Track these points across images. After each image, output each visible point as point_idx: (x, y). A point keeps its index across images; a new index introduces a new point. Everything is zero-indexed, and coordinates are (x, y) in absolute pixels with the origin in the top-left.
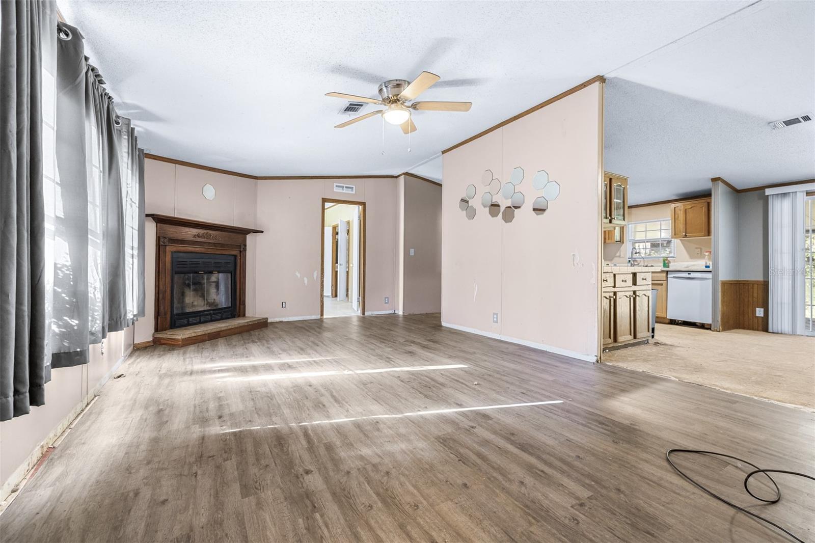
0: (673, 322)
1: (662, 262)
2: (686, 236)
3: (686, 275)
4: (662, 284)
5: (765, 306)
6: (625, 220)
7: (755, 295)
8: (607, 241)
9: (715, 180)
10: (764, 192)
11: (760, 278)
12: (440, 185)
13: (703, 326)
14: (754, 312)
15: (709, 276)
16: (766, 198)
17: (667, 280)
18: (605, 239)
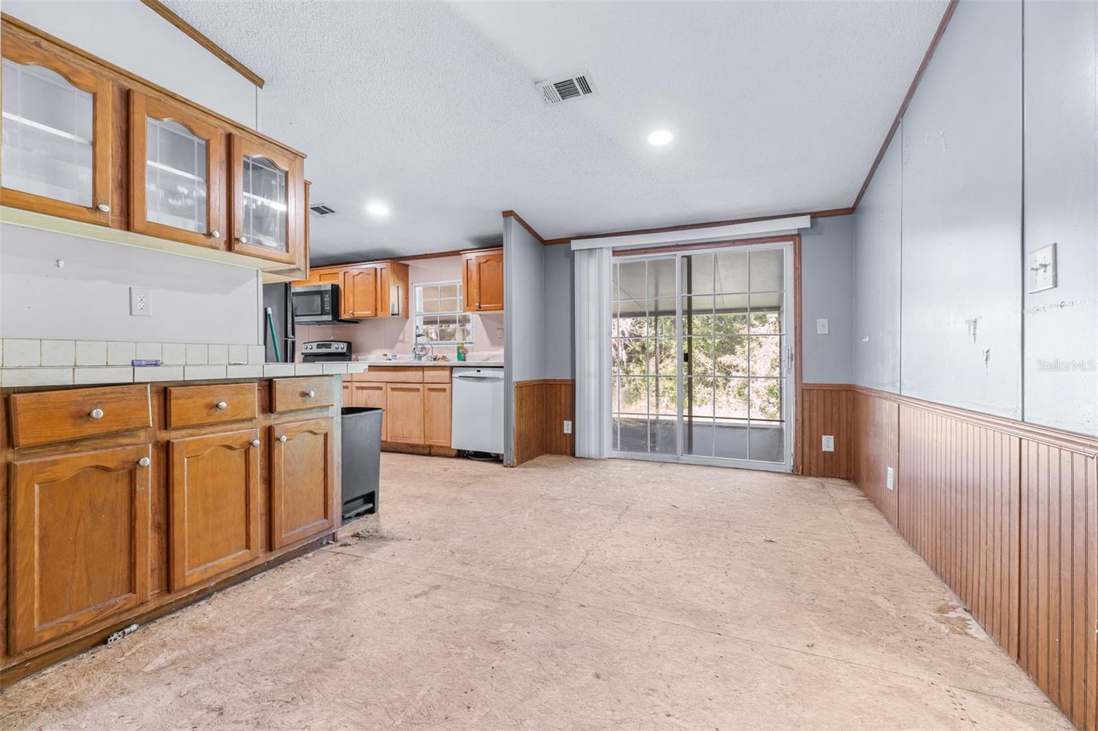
0: (462, 454)
1: (456, 352)
2: (480, 307)
3: (473, 373)
4: (444, 390)
5: (573, 419)
7: (563, 401)
8: (379, 312)
9: (507, 214)
10: (570, 247)
11: (569, 377)
13: (496, 459)
14: (562, 426)
15: (500, 374)
16: (571, 255)
17: (451, 383)
18: (376, 309)
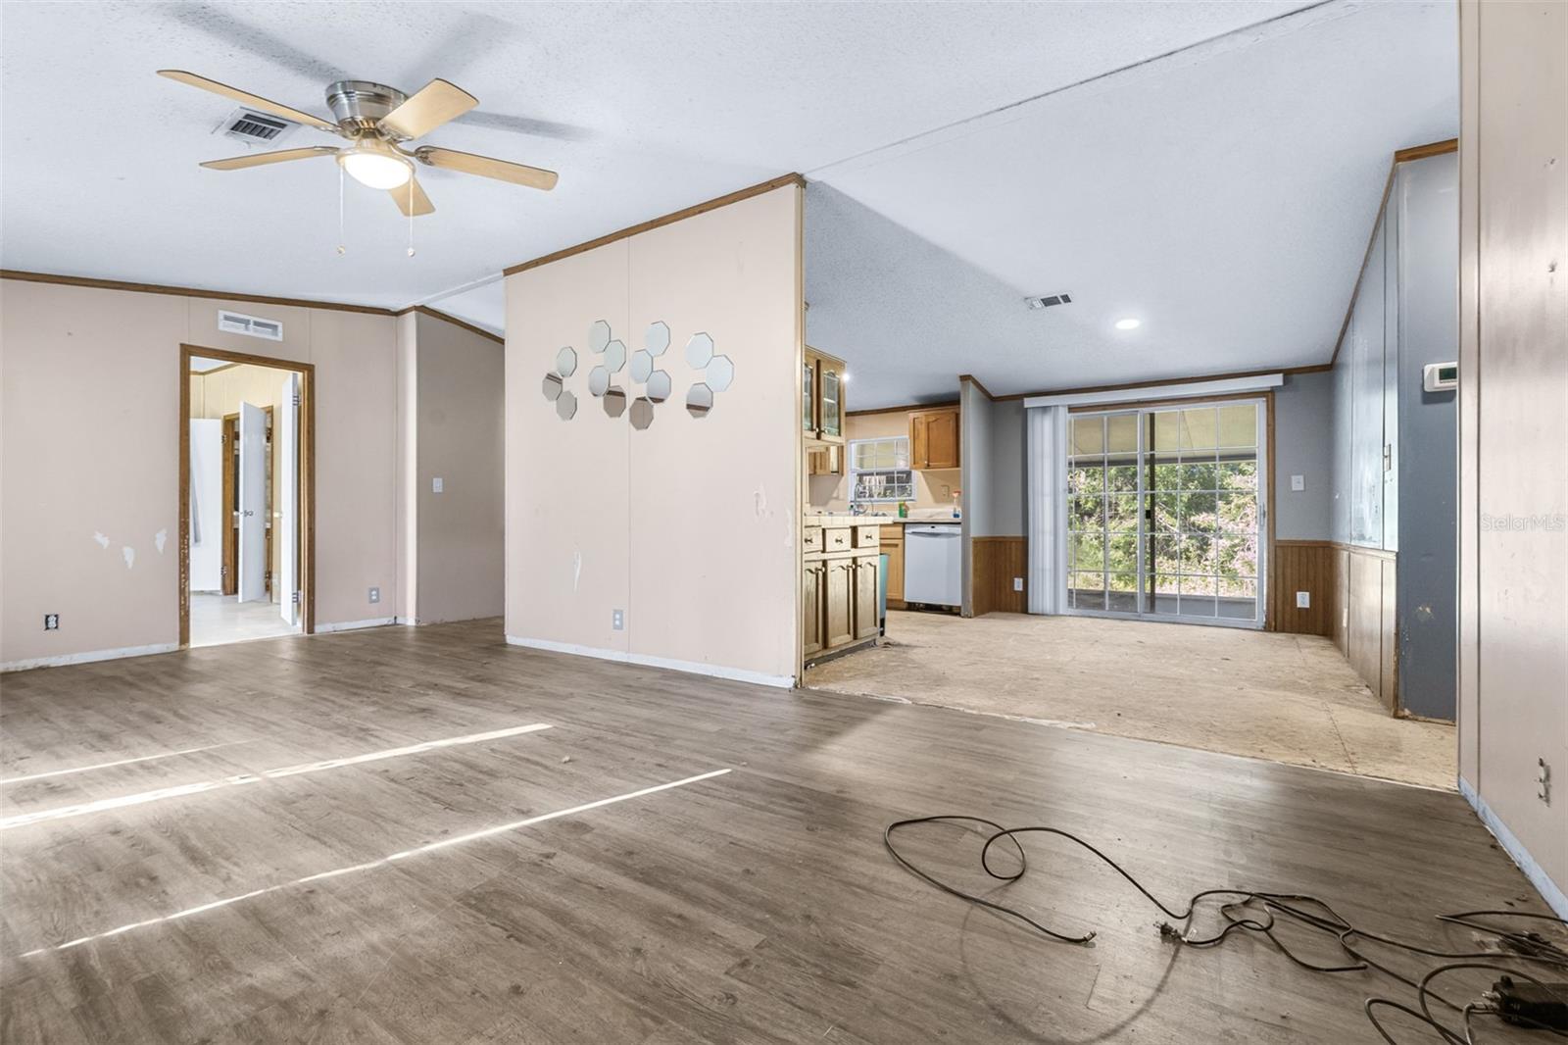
0: (912, 607)
1: (899, 509)
2: (928, 465)
3: (927, 529)
4: (896, 545)
5: (1024, 574)
6: (842, 434)
7: (1014, 559)
8: (818, 471)
9: (965, 378)
10: (1023, 404)
11: (1019, 534)
12: (502, 341)
13: (950, 611)
14: (1012, 583)
15: (958, 530)
16: (1024, 413)
17: (904, 538)
18: (815, 467)
